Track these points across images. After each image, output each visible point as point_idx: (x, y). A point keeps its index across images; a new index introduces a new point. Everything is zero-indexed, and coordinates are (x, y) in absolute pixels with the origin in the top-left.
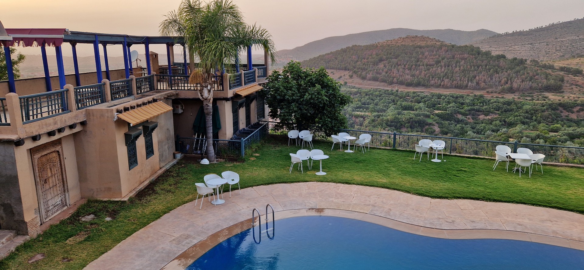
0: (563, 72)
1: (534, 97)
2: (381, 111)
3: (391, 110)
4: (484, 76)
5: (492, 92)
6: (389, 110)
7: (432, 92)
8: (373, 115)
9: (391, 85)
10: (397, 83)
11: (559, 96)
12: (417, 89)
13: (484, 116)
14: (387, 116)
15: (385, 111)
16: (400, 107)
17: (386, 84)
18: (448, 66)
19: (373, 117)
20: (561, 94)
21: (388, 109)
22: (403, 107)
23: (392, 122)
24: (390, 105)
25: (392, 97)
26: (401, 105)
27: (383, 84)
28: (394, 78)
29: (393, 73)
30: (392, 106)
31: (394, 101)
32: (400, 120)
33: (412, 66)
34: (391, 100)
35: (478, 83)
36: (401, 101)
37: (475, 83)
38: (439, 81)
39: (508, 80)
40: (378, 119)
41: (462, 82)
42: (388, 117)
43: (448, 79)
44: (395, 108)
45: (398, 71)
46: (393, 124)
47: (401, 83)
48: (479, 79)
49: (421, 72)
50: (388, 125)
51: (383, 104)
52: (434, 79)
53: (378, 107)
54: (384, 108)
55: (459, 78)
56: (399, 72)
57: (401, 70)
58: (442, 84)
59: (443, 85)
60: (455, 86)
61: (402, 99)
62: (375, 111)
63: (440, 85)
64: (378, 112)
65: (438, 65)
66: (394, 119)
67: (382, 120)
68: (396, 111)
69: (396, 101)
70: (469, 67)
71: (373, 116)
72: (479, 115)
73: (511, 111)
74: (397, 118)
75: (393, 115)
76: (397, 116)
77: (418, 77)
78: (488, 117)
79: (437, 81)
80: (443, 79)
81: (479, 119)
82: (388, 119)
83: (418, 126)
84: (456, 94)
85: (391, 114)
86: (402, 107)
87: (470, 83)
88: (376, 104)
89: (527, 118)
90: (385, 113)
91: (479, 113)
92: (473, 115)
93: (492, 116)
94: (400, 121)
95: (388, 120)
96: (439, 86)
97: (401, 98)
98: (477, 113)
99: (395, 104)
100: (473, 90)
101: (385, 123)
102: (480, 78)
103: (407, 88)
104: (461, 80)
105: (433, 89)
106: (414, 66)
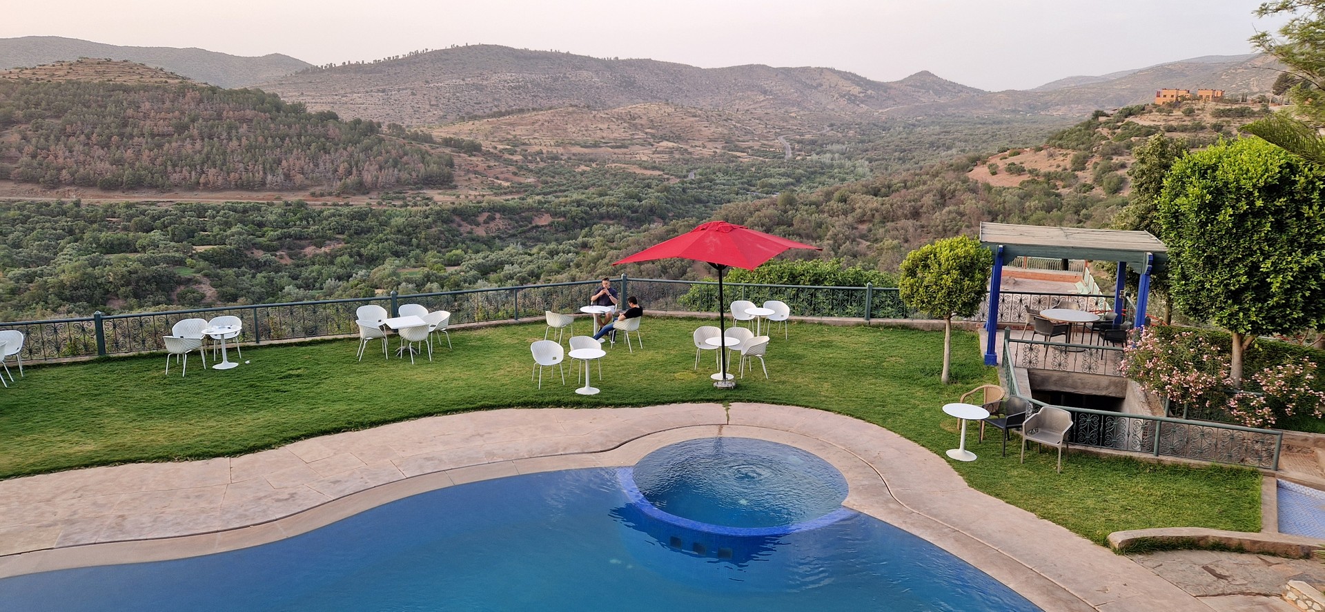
0: (450, 149)
1: (408, 199)
2: (35, 263)
3: (68, 257)
4: (298, 159)
5: (322, 195)
6: (60, 258)
7: (179, 200)
8: (10, 275)
9: (54, 188)
10: (72, 183)
11: (450, 195)
12: (136, 195)
13: (313, 247)
14: (57, 275)
15: (47, 261)
16: (94, 245)
17: (37, 188)
18: (211, 137)
19: (12, 282)
20: (454, 191)
21: (56, 254)
22: (102, 244)
23: (76, 289)
24: (62, 242)
25: (63, 222)
26: (96, 240)
27: (28, 186)
28: (60, 169)
29: (56, 157)
30: (68, 246)
31: (71, 232)
32: (99, 281)
33: (111, 137)
34: (64, 230)
35: (287, 176)
36: (94, 231)
37: (282, 177)
38: (193, 173)
39: (351, 167)
40: (31, 285)
41: (251, 174)
42: (62, 277)
43: (215, 168)
44: (80, 250)
45: (71, 152)
46: (82, 292)
47: (87, 183)
48: (289, 166)
49: (138, 154)
50: (64, 297)
51: (37, 243)
52: (178, 169)
53: (24, 252)
54: (45, 254)
55: (241, 165)
56: (74, 153)
57: (78, 148)
58: (202, 180)
59: (205, 184)
60: (236, 185)
61: (95, 226)
62: (14, 265)
63: (198, 183)
64: (26, 266)
65: (183, 136)
66: (81, 280)
67: (44, 285)
68: (84, 257)
69: (77, 231)
70: (260, 138)
71: (11, 279)
72: (303, 248)
73: (369, 232)
74: (90, 276)
75: (75, 269)
76: (89, 270)
77: (132, 165)
78: (323, 249)
79: (187, 174)
80: (202, 169)
81: (305, 255)
82: (62, 281)
83: (157, 290)
84: (241, 203)
85: (68, 266)
86: (99, 245)
87: (269, 177)
88: (17, 245)
89: (402, 243)
90: (48, 268)
91: (303, 242)
92: (289, 248)
93: (332, 246)
94: (102, 283)
95: (62, 285)
96: (194, 187)
97: (92, 222)
98: (298, 242)
99: (76, 241)
100: (279, 190)
101: (56, 295)
102: (292, 164)
103: (107, 194)
104: (246, 170)
105: (181, 194)
106: (115, 138)
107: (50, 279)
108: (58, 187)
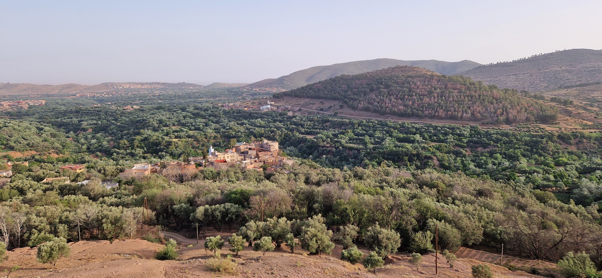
0: (555, 103)
2: (375, 143)
3: (386, 142)
4: (478, 107)
5: (487, 124)
6: (384, 142)
7: (426, 122)
9: (383, 115)
10: (390, 114)
11: (555, 127)
12: (411, 119)
13: (482, 148)
14: (383, 149)
15: (380, 143)
16: (395, 139)
17: (378, 115)
21: (382, 140)
24: (385, 136)
25: (386, 128)
26: (396, 136)
27: (375, 114)
28: (386, 108)
29: (386, 103)
30: (387, 138)
31: (388, 132)
34: (385, 131)
35: (473, 114)
39: (503, 111)
40: (374, 151)
41: (457, 113)
43: (442, 109)
44: (391, 140)
45: (390, 101)
47: (394, 114)
49: (414, 103)
50: (385, 158)
52: (427, 109)
54: (379, 140)
55: (453, 109)
56: (392, 102)
57: (393, 100)
60: (450, 117)
61: (396, 131)
62: (369, 143)
63: (435, 115)
64: (373, 144)
65: (431, 95)
66: (391, 152)
67: (378, 153)
69: (390, 132)
72: (477, 148)
73: (510, 143)
74: (394, 151)
76: (394, 148)
77: (411, 107)
78: (487, 149)
79: (431, 112)
81: (478, 152)
82: (384, 151)
83: (417, 160)
84: (451, 125)
85: (386, 146)
86: (397, 139)
87: (465, 114)
89: (527, 150)
90: (380, 146)
91: (478, 145)
92: (471, 147)
93: (491, 148)
94: (397, 154)
95: (384, 153)
96: (432, 117)
98: (475, 145)
99: (389, 136)
100: (468, 121)
101: (382, 157)
102: (475, 109)
103: (401, 119)
104: (455, 111)
105: (427, 120)
106: (407, 96)
107: (381, 150)
108: (385, 115)
